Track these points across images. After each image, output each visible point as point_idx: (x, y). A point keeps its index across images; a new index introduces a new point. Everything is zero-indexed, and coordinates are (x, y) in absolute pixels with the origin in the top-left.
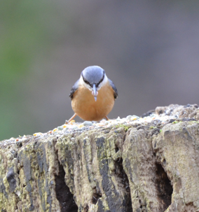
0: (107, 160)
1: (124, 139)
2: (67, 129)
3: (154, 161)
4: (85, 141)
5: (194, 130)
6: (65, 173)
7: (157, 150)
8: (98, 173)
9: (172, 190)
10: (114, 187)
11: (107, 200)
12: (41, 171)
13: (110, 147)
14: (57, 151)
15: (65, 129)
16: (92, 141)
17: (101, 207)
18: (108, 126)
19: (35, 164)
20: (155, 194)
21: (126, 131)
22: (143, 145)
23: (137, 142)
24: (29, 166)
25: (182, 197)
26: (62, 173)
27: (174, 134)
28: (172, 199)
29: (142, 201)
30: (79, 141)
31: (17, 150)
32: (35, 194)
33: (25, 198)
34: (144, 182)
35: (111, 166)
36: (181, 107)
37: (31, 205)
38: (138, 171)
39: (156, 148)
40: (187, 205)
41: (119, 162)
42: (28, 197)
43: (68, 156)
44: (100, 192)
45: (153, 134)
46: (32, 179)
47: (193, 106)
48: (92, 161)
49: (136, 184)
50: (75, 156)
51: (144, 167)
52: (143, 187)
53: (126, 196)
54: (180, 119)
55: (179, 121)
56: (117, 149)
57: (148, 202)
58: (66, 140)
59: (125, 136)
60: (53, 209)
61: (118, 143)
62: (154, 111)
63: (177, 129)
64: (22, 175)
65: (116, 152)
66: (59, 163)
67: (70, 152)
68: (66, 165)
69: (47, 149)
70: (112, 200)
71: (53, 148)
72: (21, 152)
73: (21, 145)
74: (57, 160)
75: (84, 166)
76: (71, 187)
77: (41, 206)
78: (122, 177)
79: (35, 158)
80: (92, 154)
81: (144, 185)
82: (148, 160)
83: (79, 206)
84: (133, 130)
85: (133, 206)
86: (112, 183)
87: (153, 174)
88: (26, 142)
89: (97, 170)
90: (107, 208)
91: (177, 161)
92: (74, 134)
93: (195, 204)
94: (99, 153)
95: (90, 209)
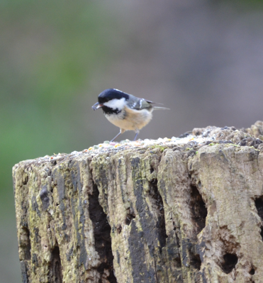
0: (142, 181)
1: (160, 160)
2: (103, 148)
3: (189, 183)
4: (120, 161)
5: (230, 153)
6: (98, 193)
7: (192, 172)
8: (132, 193)
9: (207, 213)
10: (148, 208)
11: (141, 221)
12: (74, 190)
13: (145, 167)
14: (91, 171)
15: (100, 148)
16: (127, 161)
17: (134, 228)
18: (144, 146)
19: (69, 183)
20: (189, 216)
21: (162, 152)
22: (178, 166)
23: (172, 163)
24: (63, 185)
25: (217, 220)
26: (96, 192)
27: (210, 156)
28: (207, 222)
29: (176, 223)
30: (114, 161)
31: (51, 168)
32: (68, 213)
33: (58, 217)
34: (179, 204)
35: (146, 186)
36: (218, 130)
37: (64, 224)
38: (173, 192)
39: (192, 170)
40: (221, 228)
41: (153, 183)
42: (61, 216)
43: (102, 175)
44: (133, 212)
45: (189, 155)
46: (65, 198)
47: (230, 128)
48: (126, 181)
49: (170, 205)
50: (110, 177)
51: (179, 189)
52: (178, 210)
53: (159, 218)
54: (217, 141)
55: (215, 143)
56: (152, 170)
57: (182, 224)
58: (101, 159)
59: (161, 157)
60: (85, 228)
61: (154, 163)
62: (191, 133)
63: (214, 151)
64: (56, 193)
65: (151, 172)
66: (93, 182)
67: (105, 171)
68: (101, 184)
69: (81, 168)
70: (145, 221)
71: (87, 167)
72: (55, 171)
73: (55, 163)
74: (92, 179)
75: (119, 186)
76: (105, 207)
77: (73, 226)
78: (156, 199)
79: (69, 176)
80: (127, 175)
81: (178, 207)
82: (183, 181)
83: (112, 226)
84: (169, 151)
85: (167, 228)
86: (146, 204)
87: (188, 196)
88: (60, 160)
89: (131, 190)
91: (213, 184)
92: (108, 153)
93: (229, 228)
94: (134, 173)
95: (123, 230)
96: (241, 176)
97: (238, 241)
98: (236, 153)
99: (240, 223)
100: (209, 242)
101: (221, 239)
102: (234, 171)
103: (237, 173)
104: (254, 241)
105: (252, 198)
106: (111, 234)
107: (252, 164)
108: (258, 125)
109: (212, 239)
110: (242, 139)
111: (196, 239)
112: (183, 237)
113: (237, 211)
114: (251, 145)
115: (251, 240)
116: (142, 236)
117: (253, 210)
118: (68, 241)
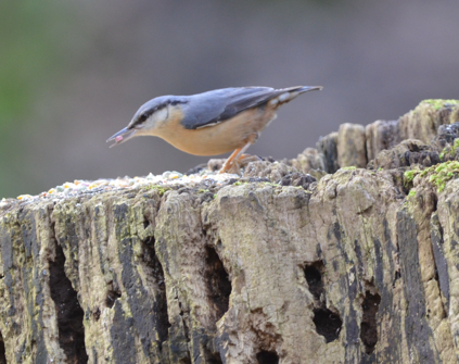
0: (131, 240)
1: (158, 208)
2: (71, 190)
3: (203, 242)
4: (97, 210)
5: (266, 196)
6: (64, 259)
7: (208, 226)
8: (116, 259)
9: (231, 289)
10: (141, 282)
11: (129, 301)
12: (27, 255)
13: (136, 219)
14: (54, 224)
15: (66, 190)
16: (108, 210)
17: (119, 312)
18: (134, 187)
19: (18, 243)
20: (203, 293)
21: (161, 195)
22: (187, 217)
24: (10, 247)
25: (246, 299)
26: (61, 258)
28: (231, 303)
29: (184, 304)
30: (88, 210)
32: (18, 290)
33: (2, 296)
34: (187, 275)
35: (137, 249)
37: (12, 307)
38: (178, 258)
39: (208, 222)
40: (252, 312)
41: (148, 243)
42: (6, 294)
43: (70, 231)
44: (118, 288)
45: (203, 201)
46: (14, 267)
48: (107, 240)
49: (174, 277)
50: (81, 234)
51: (188, 252)
52: (186, 284)
53: (158, 297)
54: (246, 178)
55: (243, 181)
56: (146, 223)
57: (192, 306)
58: (68, 207)
59: (160, 203)
60: (44, 313)
61: (149, 213)
62: (206, 167)
63: (241, 194)
65: (145, 227)
66: (56, 242)
67: (74, 225)
68: (68, 245)
69: (38, 222)
70: (137, 301)
71: (47, 219)
74: (54, 237)
75: (95, 248)
76: (75, 280)
77: (26, 309)
78: (153, 267)
79: (19, 234)
80: (108, 231)
81: (187, 279)
82: (194, 240)
83: (85, 310)
84: (172, 194)
85: (170, 312)
86: (138, 276)
87: (202, 263)
88: (5, 208)
89: (114, 254)
90: (129, 314)
91: (240, 244)
92: (79, 198)
93: (265, 311)
94: (119, 228)
95: (103, 315)
96: (283, 232)
97: (279, 332)
98: (275, 196)
99: (282, 304)
100: (234, 333)
101: (252, 329)
102: (273, 225)
103: (277, 227)
104: (303, 332)
105: (301, 266)
106: (84, 322)
107: (301, 214)
108: (309, 155)
109: (239, 329)
110: (284, 175)
111: (215, 329)
112: (194, 326)
113: (278, 285)
114: (298, 185)
115: (299, 329)
116: (132, 325)
117: (302, 284)
118: (18, 333)
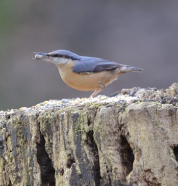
0: (81, 132)
1: (95, 115)
2: (48, 105)
3: (119, 134)
4: (63, 116)
5: (153, 109)
6: (45, 142)
7: (122, 125)
8: (73, 142)
9: (134, 159)
10: (86, 155)
11: (80, 165)
12: (25, 140)
13: (84, 121)
14: (39, 123)
15: (46, 105)
16: (68, 116)
17: (74, 171)
18: (82, 104)
19: (20, 133)
20: (119, 161)
21: (97, 108)
22: (111, 120)
23: (106, 118)
24: (16, 135)
25: (142, 164)
26: (43, 141)
27: (136, 112)
28: (134, 166)
29: (109, 167)
30: (58, 116)
31: (6, 121)
32: (20, 158)
33: (11, 161)
34: (111, 151)
35: (84, 137)
36: (143, 90)
37: (17, 168)
38: (106, 142)
39: (122, 123)
40: (146, 171)
41: (90, 134)
42: (14, 161)
43: (48, 127)
44: (74, 158)
45: (119, 111)
46: (18, 146)
47: (153, 89)
48: (68, 132)
49: (104, 152)
50: (54, 129)
51: (111, 139)
52: (110, 156)
53: (95, 163)
54: (143, 99)
55: (141, 101)
56: (89, 123)
57: (113, 168)
58: (47, 114)
59: (96, 112)
60: (34, 171)
61: (90, 118)
62: (120, 92)
63: (140, 108)
64: (9, 142)
65: (89, 125)
66: (40, 133)
67: (50, 124)
68: (47, 135)
69: (30, 122)
70: (84, 165)
71: (36, 120)
72: (9, 123)
73: (9, 117)
74: (39, 130)
75: (61, 136)
76: (50, 154)
77: (24, 169)
78: (93, 147)
79: (20, 128)
80: (68, 127)
81: (111, 154)
82: (115, 133)
83: (56, 169)
84: (103, 108)
85: (101, 171)
86: (84, 151)
87: (119, 145)
88: (13, 115)
89: (72, 140)
90: (79, 172)
91: (138, 135)
92: (53, 110)
93: (152, 171)
94: (74, 126)
95: (66, 172)
96: (162, 129)
97: (159, 182)
98: (158, 109)
99: (161, 167)
100: (136, 182)
101: (145, 180)
102: (157, 125)
103: (159, 126)
104: (173, 182)
105: (171, 147)
106: (55, 176)
107: (171, 119)
108: (175, 87)
109: (138, 180)
110: (162, 98)
111: (125, 180)
112: (115, 178)
113: (159, 157)
114: (170, 103)
115: (170, 181)
116: (81, 178)
117: (172, 157)
118: (20, 182)
